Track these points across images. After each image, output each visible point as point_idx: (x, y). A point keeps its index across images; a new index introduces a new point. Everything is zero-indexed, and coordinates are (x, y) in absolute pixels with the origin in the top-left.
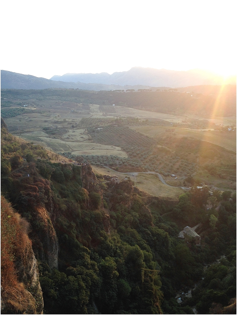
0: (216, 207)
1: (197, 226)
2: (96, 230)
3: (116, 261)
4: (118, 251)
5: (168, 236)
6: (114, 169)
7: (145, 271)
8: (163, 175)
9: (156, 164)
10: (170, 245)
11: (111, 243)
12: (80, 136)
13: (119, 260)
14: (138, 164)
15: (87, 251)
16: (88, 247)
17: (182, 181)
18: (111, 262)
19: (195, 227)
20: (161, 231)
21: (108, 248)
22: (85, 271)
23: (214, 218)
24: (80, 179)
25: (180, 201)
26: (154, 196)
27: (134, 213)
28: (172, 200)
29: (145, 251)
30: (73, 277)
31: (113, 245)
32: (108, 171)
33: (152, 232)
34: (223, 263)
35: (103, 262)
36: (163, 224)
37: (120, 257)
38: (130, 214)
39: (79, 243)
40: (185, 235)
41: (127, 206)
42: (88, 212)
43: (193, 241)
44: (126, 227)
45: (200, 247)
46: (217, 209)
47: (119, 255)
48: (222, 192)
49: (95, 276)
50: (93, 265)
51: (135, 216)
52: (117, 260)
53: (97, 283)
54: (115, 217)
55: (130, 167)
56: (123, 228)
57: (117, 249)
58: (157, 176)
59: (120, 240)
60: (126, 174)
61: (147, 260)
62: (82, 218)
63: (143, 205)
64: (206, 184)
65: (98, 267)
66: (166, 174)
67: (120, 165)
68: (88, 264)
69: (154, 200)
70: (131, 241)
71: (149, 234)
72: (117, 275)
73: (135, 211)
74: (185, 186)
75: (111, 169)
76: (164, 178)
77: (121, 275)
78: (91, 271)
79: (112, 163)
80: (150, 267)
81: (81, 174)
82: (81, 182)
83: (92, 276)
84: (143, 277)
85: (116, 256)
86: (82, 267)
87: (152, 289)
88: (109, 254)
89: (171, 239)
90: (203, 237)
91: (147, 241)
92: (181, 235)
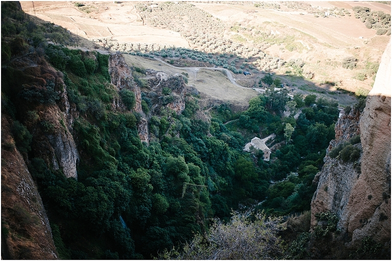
0: (295, 114)
1: (269, 137)
2: (128, 137)
3: (151, 174)
4: (155, 162)
5: (228, 148)
6: (168, 62)
7: (189, 186)
8: (233, 71)
9: (226, 58)
10: (229, 159)
11: (147, 153)
12: (125, 15)
13: (156, 172)
14: (201, 56)
15: (114, 161)
16: (117, 157)
17: (258, 81)
18: (144, 174)
19: (267, 139)
20: (219, 142)
21: (142, 159)
22: (109, 182)
23: (289, 128)
24: (107, 71)
25: (250, 106)
26: (216, 98)
27: (184, 119)
28: (240, 105)
29: (192, 164)
30: (93, 188)
31: (148, 155)
32: (160, 65)
33: (206, 143)
34: (291, 180)
35: (134, 174)
36: (224, 134)
37: (156, 168)
38: (180, 120)
39: (103, 151)
40: (252, 148)
41: (176, 109)
42: (117, 114)
43: (260, 154)
44: (173, 135)
45: (268, 162)
46: (296, 117)
47: (156, 167)
48: (306, 96)
49: (122, 189)
50: (120, 177)
51: (186, 123)
52: (153, 172)
53: (125, 196)
54: (158, 122)
55: (190, 60)
56: (168, 136)
57: (154, 160)
58: (224, 73)
59: (160, 150)
60: (183, 70)
61: (193, 173)
62: (109, 122)
63: (197, 109)
64: (287, 85)
65: (127, 179)
66: (238, 70)
67: (177, 56)
68: (113, 175)
69: (216, 104)
70: (178, 152)
71: (202, 145)
72: (151, 189)
73: (186, 116)
74: (261, 87)
75: (163, 62)
76: (235, 75)
77: (157, 189)
78: (117, 183)
79: (166, 54)
80: (197, 182)
81: (109, 65)
82: (109, 76)
83: (118, 188)
84: (184, 192)
85: (152, 168)
86: (106, 178)
87: (196, 206)
88: (142, 166)
89: (232, 152)
90: (273, 151)
91: (200, 152)
92: (247, 148)
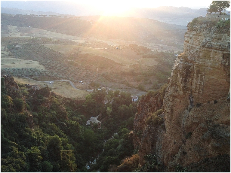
0: (110, 102)
1: (99, 116)
2: (22, 128)
3: (40, 149)
4: (41, 141)
5: (79, 125)
6: (34, 79)
7: (63, 152)
8: (73, 81)
9: (68, 74)
10: (80, 131)
11: (35, 136)
13: (42, 147)
14: (54, 74)
15: (14, 145)
16: (16, 142)
17: (87, 85)
18: (36, 150)
19: (97, 117)
20: (74, 122)
21: (33, 140)
22: (15, 160)
23: (109, 109)
24: (4, 88)
25: (86, 100)
26: (67, 97)
27: (52, 112)
28: (81, 100)
29: (62, 138)
30: (5, 166)
31: (36, 137)
32: (29, 81)
33: (67, 124)
34: (115, 138)
35: (29, 151)
36: (75, 117)
37: (43, 145)
38: (50, 112)
39: (7, 140)
40: (91, 123)
41: (46, 106)
42: (13, 114)
43: (96, 126)
44: (47, 123)
45: (101, 130)
46: (111, 103)
47: (42, 144)
48: (114, 91)
49: (24, 163)
50: (21, 155)
51: (54, 114)
52: (41, 148)
53: (26, 167)
54: (37, 116)
55: (47, 77)
56: (44, 123)
57: (40, 140)
58: (68, 83)
59: (42, 133)
60: (44, 83)
61: (64, 144)
62: (8, 120)
63: (59, 105)
64: (103, 87)
65: (25, 155)
66: (76, 81)
67: (39, 75)
68: (16, 155)
69: (67, 101)
70: (52, 132)
71: (65, 126)
72: (41, 159)
73: (53, 110)
74: (89, 89)
75: (31, 79)
76: (74, 84)
77: (45, 158)
78: (20, 159)
79: (32, 74)
80: (67, 149)
81: (4, 84)
82: (5, 91)
83: (21, 162)
84: (62, 157)
85: (39, 145)
86: (12, 157)
87: (69, 164)
88: (33, 145)
89: (81, 127)
90: (102, 123)
91: (64, 130)
92: (88, 123)
